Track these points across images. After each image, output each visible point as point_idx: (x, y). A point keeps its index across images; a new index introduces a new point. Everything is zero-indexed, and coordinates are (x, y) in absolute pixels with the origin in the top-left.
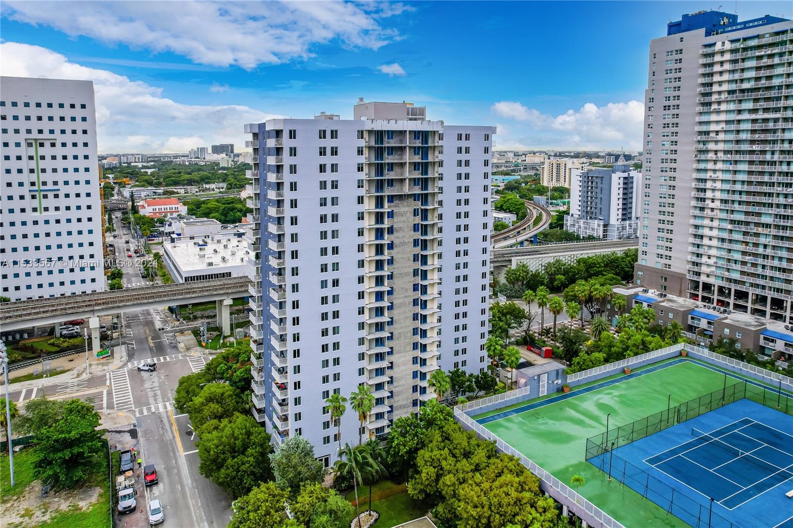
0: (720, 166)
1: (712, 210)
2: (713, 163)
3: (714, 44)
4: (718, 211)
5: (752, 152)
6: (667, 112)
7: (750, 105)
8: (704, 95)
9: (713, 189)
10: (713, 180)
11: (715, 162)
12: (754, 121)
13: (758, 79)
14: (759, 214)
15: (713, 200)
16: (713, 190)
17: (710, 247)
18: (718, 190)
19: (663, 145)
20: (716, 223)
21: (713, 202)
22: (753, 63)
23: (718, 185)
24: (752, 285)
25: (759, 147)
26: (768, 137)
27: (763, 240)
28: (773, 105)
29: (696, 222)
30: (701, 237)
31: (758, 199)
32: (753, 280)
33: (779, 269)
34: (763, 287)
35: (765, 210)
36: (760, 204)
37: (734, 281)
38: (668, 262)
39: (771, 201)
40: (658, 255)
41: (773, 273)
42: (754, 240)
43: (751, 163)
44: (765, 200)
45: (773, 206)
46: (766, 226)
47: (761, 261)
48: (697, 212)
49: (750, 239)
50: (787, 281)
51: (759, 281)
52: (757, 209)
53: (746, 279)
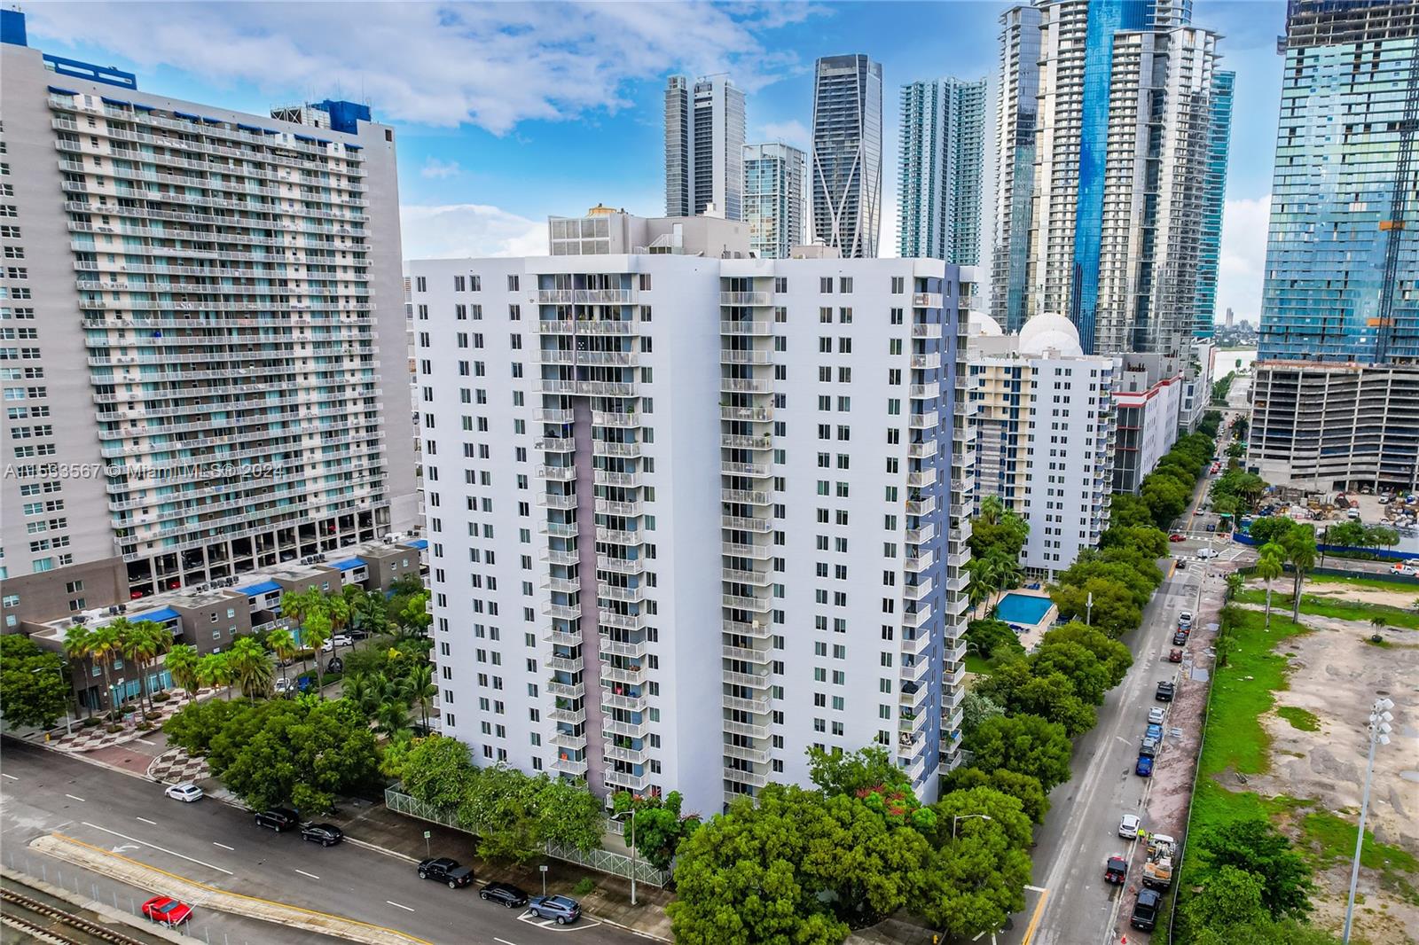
0: (131, 339)
1: (134, 422)
2: (117, 334)
4: (145, 424)
5: (178, 314)
7: (159, 231)
9: (127, 385)
10: (123, 366)
11: (122, 332)
12: (172, 260)
13: (163, 187)
14: (207, 417)
15: (131, 405)
16: (129, 386)
17: (144, 491)
18: (138, 384)
20: (144, 447)
21: (131, 408)
22: (150, 158)
23: (136, 375)
24: (219, 531)
25: (189, 306)
26: (200, 289)
27: (219, 456)
28: (195, 236)
29: (108, 452)
30: (124, 478)
31: (203, 391)
32: (219, 523)
33: (248, 493)
34: (233, 527)
35: (214, 407)
36: (207, 399)
37: (193, 536)
38: (63, 550)
39: (220, 391)
40: (34, 546)
41: (242, 502)
42: (208, 458)
43: (180, 332)
44: (213, 392)
45: (224, 398)
46: (220, 432)
47: (224, 489)
48: (104, 434)
49: (203, 459)
50: (259, 507)
51: (227, 521)
52: (204, 408)
53: (210, 525)
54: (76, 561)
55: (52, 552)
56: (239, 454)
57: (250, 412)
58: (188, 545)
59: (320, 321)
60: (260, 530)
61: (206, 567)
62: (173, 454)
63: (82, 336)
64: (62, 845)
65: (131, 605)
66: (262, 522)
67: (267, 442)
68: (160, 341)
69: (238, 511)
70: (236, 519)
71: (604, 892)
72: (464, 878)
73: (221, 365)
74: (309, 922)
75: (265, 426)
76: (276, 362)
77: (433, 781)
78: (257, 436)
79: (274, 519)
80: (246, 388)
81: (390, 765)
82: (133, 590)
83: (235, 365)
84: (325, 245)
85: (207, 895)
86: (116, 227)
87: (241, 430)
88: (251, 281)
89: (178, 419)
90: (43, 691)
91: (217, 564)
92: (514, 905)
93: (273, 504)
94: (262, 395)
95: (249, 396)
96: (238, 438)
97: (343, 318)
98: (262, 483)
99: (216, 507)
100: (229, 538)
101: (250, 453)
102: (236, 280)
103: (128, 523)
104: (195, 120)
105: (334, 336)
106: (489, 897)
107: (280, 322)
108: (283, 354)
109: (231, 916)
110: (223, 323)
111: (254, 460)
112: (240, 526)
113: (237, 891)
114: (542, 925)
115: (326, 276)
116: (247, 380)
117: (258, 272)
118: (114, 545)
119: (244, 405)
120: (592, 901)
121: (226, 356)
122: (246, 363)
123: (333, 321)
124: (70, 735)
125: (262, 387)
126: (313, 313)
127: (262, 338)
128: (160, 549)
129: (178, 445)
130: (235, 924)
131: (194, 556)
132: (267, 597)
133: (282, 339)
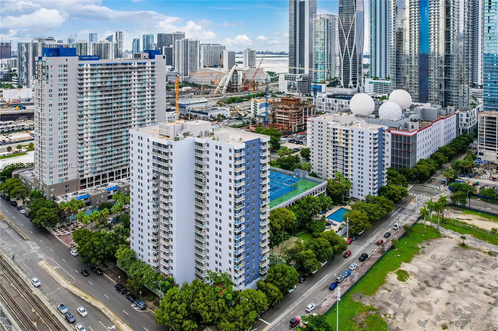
0: (89, 121)
1: (87, 142)
3: (83, 65)
4: (90, 143)
5: (101, 114)
6: (61, 97)
7: (99, 93)
8: (80, 89)
10: (86, 128)
11: (87, 120)
12: (101, 100)
13: (102, 82)
14: (106, 139)
16: (87, 133)
17: (87, 160)
18: (89, 133)
19: (59, 115)
20: (89, 148)
21: (87, 139)
22: (99, 76)
23: (89, 130)
24: (106, 170)
25: (104, 111)
26: (108, 106)
27: (108, 150)
28: (108, 93)
29: (80, 151)
30: (83, 157)
31: (105, 133)
32: (106, 168)
33: (115, 159)
34: (110, 169)
35: (108, 137)
36: (106, 135)
37: (99, 172)
38: (66, 176)
39: (110, 132)
40: (60, 175)
41: (113, 162)
42: (105, 150)
43: (101, 118)
44: (108, 133)
45: (111, 134)
46: (109, 143)
47: (108, 158)
48: (80, 146)
49: (103, 151)
50: (118, 163)
51: (108, 167)
52: (105, 137)
53: (103, 169)
54: (69, 179)
55: (64, 177)
56: (113, 149)
57: (118, 137)
58: (97, 174)
59: (140, 111)
60: (117, 170)
61: (101, 181)
62: (96, 150)
63: (78, 122)
64: (45, 264)
65: (80, 191)
66: (118, 167)
67: (122, 145)
68: (96, 121)
69: (111, 164)
70: (110, 167)
71: (155, 301)
72: (124, 291)
73: (111, 125)
74: (85, 297)
75: (121, 141)
76: (126, 123)
77: (124, 262)
78: (119, 143)
79: (122, 166)
80: (117, 131)
81: (117, 255)
82: (81, 187)
83: (115, 125)
84: (143, 90)
85: (67, 285)
86: (89, 94)
87: (114, 142)
88: (121, 102)
89: (98, 141)
90: (52, 218)
91: (104, 179)
92: (132, 302)
93: (121, 162)
94: (121, 132)
95: (118, 133)
96: (114, 144)
97: (147, 109)
98: (119, 156)
99: (105, 164)
100: (108, 172)
101: (117, 148)
102: (118, 103)
103: (82, 169)
104: (111, 65)
105: (144, 114)
106: (128, 298)
107: (128, 112)
108: (128, 121)
109: (70, 292)
110: (113, 114)
111: (118, 150)
112: (112, 168)
113: (75, 285)
114: (135, 308)
115: (143, 98)
116: (118, 129)
117: (124, 100)
118: (78, 174)
119: (116, 135)
120: (151, 304)
121: (113, 123)
122: (118, 124)
123: (144, 110)
124: (57, 230)
125: (121, 130)
126: (138, 109)
127: (123, 117)
128: (90, 176)
129: (97, 148)
130: (70, 294)
131: (98, 177)
132: (114, 191)
133: (129, 116)
